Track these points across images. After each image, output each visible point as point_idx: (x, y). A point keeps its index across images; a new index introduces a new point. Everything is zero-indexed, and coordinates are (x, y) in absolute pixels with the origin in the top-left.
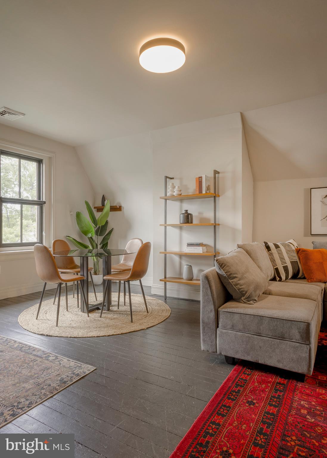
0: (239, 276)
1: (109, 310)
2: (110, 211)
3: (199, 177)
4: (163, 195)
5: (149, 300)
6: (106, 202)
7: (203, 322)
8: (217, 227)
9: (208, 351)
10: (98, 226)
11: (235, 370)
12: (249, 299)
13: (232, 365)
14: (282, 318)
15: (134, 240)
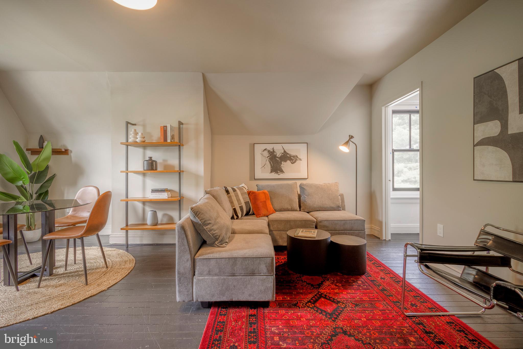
0: (212, 222)
1: (51, 274)
2: (52, 155)
3: (164, 126)
4: (124, 141)
5: (108, 252)
6: (45, 144)
7: (179, 273)
8: (181, 173)
9: (184, 301)
10: (33, 172)
11: (211, 314)
12: (222, 243)
13: (208, 309)
14: (253, 257)
15: (86, 188)
